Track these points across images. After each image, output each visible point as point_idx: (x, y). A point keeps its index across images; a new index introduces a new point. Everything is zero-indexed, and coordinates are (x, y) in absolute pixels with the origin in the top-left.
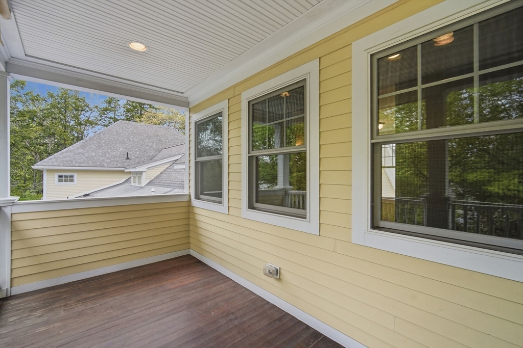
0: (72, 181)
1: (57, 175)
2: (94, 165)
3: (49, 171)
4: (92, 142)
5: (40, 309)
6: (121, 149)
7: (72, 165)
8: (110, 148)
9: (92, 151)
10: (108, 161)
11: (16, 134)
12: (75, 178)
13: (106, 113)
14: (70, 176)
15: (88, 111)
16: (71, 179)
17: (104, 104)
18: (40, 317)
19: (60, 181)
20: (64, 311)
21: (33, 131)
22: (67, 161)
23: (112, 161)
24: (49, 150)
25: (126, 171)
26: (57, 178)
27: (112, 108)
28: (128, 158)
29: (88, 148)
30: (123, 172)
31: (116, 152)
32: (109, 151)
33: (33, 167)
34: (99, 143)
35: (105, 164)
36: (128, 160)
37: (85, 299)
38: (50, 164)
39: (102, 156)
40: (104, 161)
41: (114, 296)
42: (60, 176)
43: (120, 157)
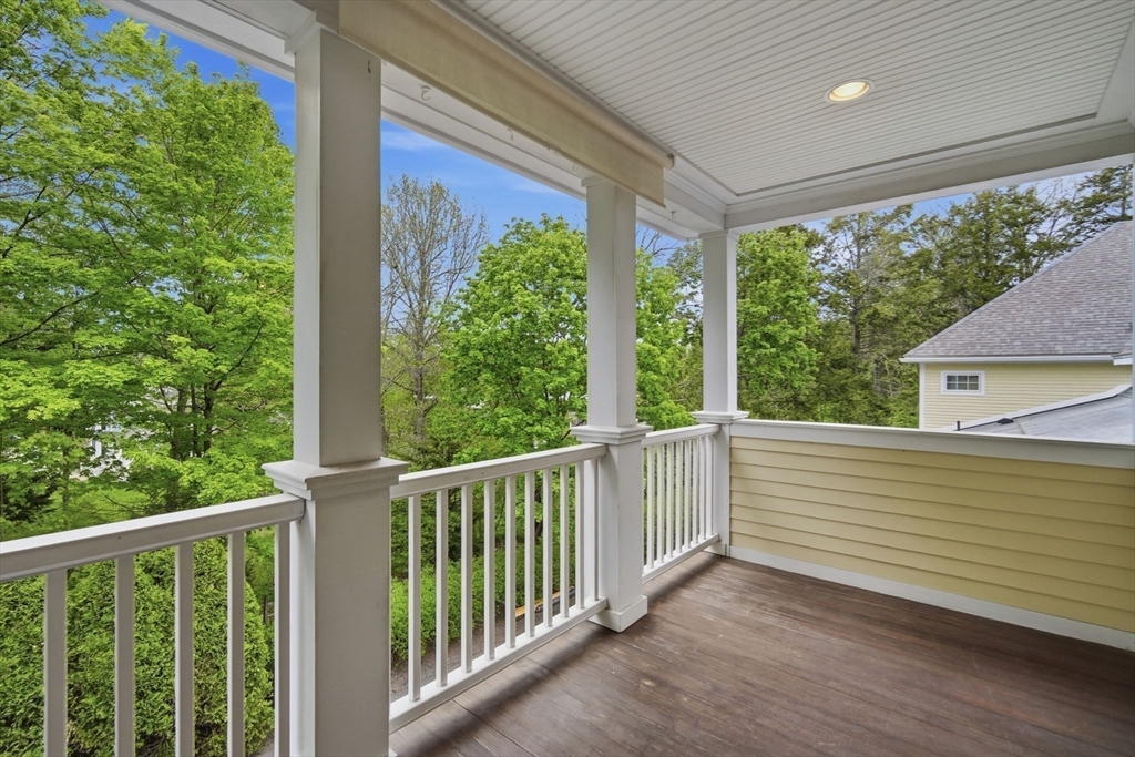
0: (975, 387)
1: (943, 375)
2: (1025, 351)
3: (928, 366)
4: (1025, 296)
5: (735, 591)
6: (1114, 302)
7: (973, 352)
8: (1078, 304)
9: (1023, 317)
10: (1069, 338)
11: (899, 301)
12: (982, 381)
13: (1094, 210)
14: (971, 377)
15: (1042, 220)
16: (973, 383)
17: (1087, 189)
18: (725, 601)
19: (949, 387)
20: (752, 611)
21: (924, 290)
22: (963, 345)
23: (1082, 338)
25: (1116, 362)
26: (944, 382)
27: (1115, 190)
29: (1014, 311)
30: (1109, 364)
31: (1097, 312)
32: (1074, 311)
33: (902, 360)
34: (1046, 294)
35: (1059, 348)
37: (789, 612)
38: (930, 352)
39: (1052, 328)
40: (1054, 339)
41: (832, 635)
42: (949, 378)
43: (1107, 325)
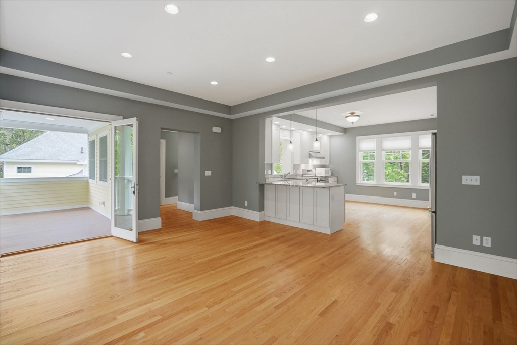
0: (30, 172)
1: (16, 167)
3: (8, 163)
4: (49, 138)
9: (49, 146)
10: (65, 155)
12: (33, 170)
14: (28, 168)
16: (29, 170)
19: (18, 172)
22: (25, 155)
23: (68, 155)
24: (7, 141)
25: (78, 163)
26: (16, 170)
28: (82, 152)
29: (45, 143)
30: (75, 164)
31: (72, 147)
32: (65, 145)
34: (56, 139)
35: (62, 158)
36: (82, 154)
38: (9, 157)
39: (58, 151)
40: (59, 155)
42: (18, 168)
43: (75, 151)
